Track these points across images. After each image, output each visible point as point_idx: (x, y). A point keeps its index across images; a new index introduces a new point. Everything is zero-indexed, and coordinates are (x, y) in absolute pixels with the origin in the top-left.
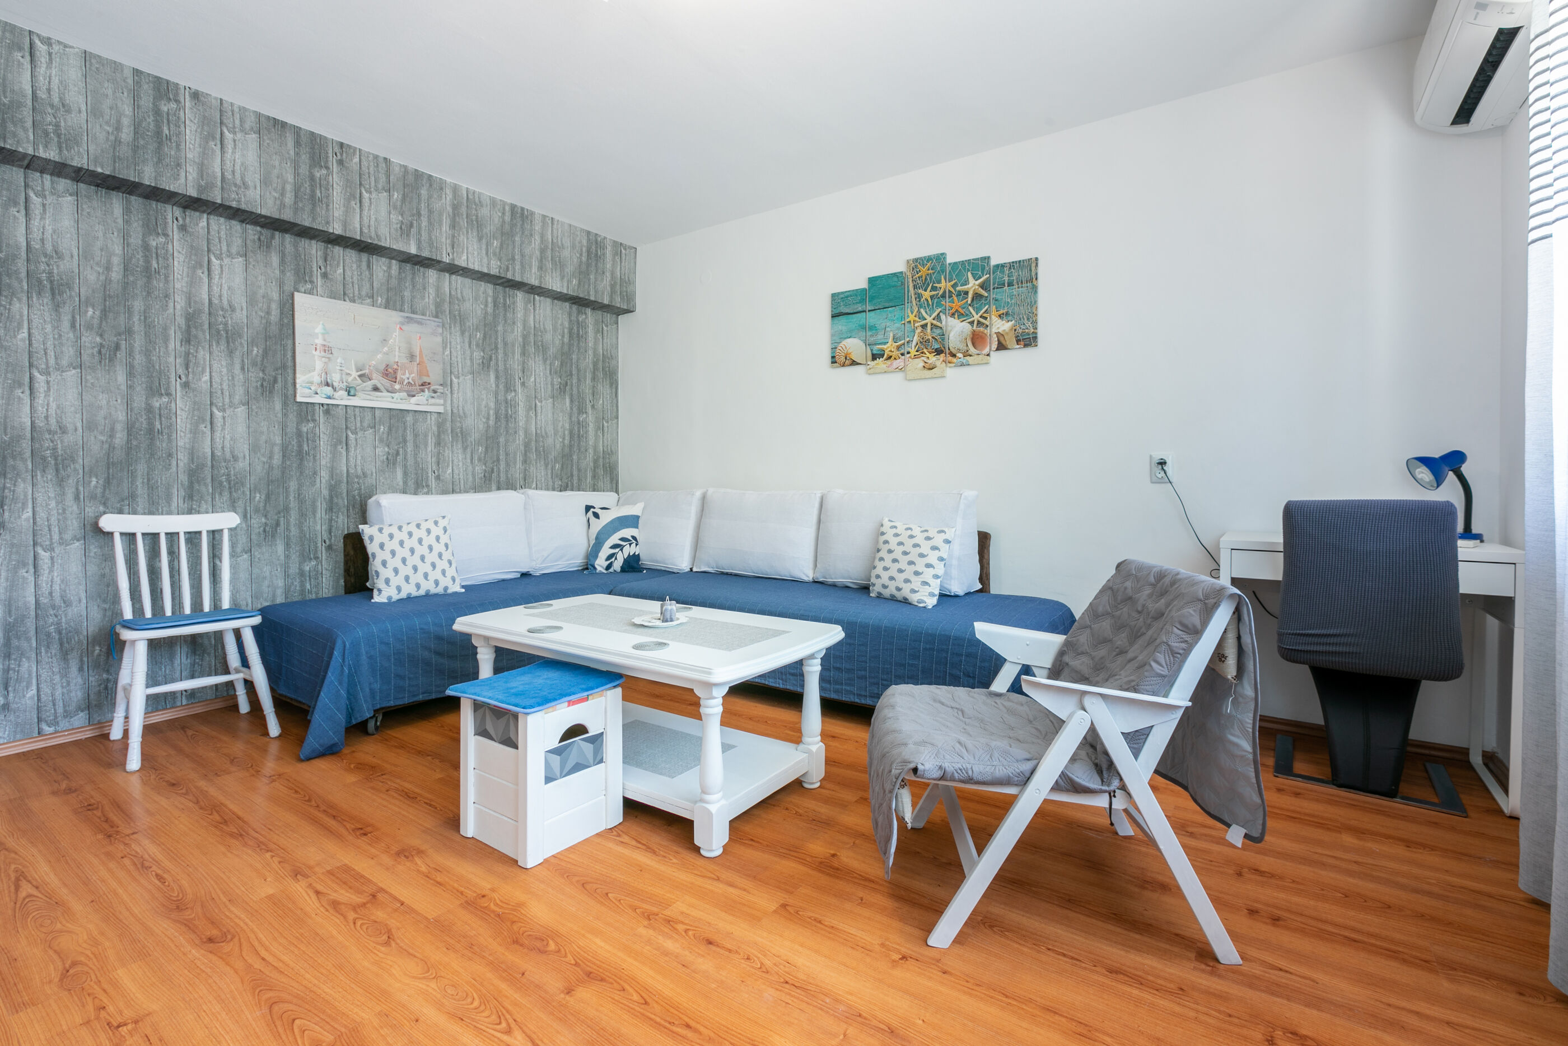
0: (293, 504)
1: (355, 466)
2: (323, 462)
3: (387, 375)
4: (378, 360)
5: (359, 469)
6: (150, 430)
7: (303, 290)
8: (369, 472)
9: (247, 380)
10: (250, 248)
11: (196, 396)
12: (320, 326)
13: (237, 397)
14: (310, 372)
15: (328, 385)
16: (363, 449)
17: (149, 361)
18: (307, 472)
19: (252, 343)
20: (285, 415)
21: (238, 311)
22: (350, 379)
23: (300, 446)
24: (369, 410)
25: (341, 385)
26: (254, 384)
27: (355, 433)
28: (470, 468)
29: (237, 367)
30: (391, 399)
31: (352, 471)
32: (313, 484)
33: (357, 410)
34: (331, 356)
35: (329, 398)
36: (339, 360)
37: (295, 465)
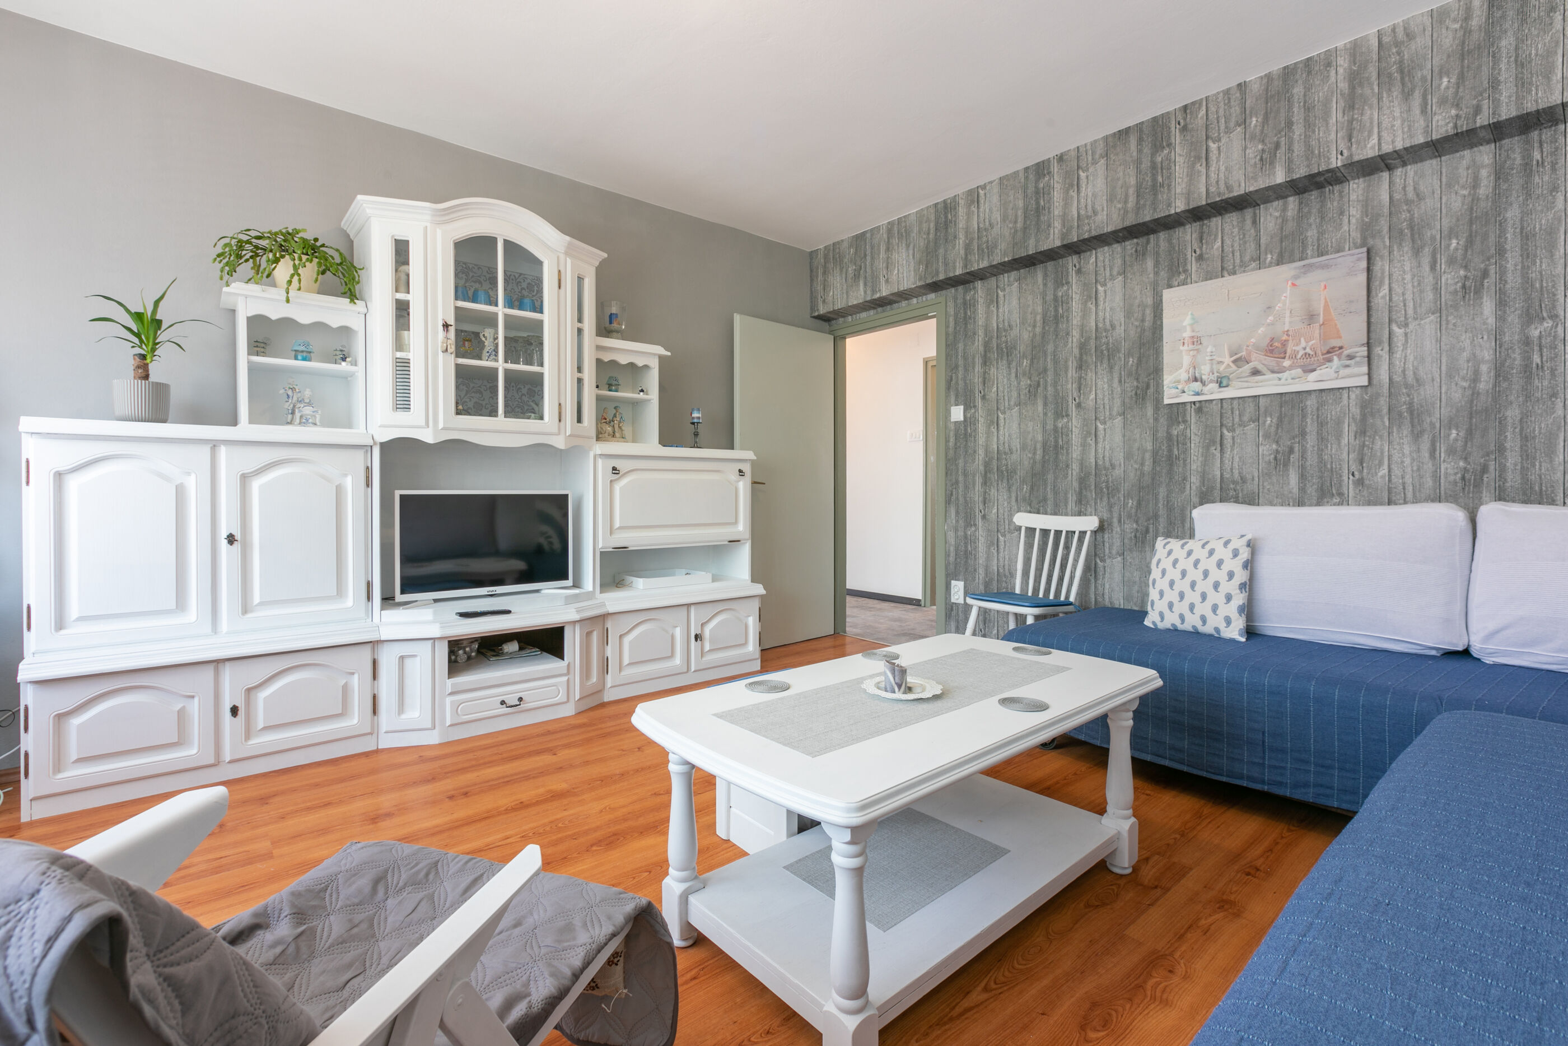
0: (1162, 512)
1: (1232, 469)
2: (1194, 467)
3: (1271, 351)
4: (1261, 334)
5: (1236, 472)
6: (1056, 446)
7: (1176, 284)
8: (1249, 477)
9: (1123, 391)
10: (1128, 263)
11: (1085, 413)
12: (1189, 317)
13: (1115, 409)
14: (1177, 370)
15: (1196, 380)
16: (1242, 449)
17: (1056, 391)
18: (1176, 477)
19: (1129, 354)
20: (1156, 420)
21: (1118, 327)
22: (1222, 368)
23: (1170, 451)
24: (1250, 400)
25: (1212, 377)
26: (1129, 394)
27: (1232, 430)
28: (1429, 466)
29: (1116, 380)
30: (1276, 382)
31: (1227, 475)
32: (1183, 490)
33: (1235, 402)
34: (1200, 346)
35: (1198, 394)
36: (1209, 350)
37: (1164, 471)
